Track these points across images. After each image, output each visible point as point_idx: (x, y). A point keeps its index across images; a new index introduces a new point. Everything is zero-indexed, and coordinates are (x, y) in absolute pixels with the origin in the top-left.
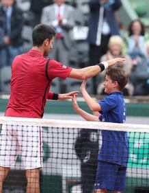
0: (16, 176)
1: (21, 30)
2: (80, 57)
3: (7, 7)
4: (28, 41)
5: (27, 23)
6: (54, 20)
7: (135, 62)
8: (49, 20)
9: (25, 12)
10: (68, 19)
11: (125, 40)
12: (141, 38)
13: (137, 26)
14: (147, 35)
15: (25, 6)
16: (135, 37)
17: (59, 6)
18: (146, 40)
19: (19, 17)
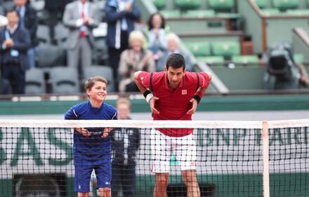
0: (41, 180)
1: (36, 29)
2: (99, 54)
3: (20, 7)
4: (44, 41)
5: (42, 22)
6: (77, 18)
7: (156, 57)
8: (72, 18)
9: (40, 11)
10: (93, 18)
11: (145, 35)
12: (162, 32)
13: (157, 19)
14: (167, 28)
15: (39, 5)
16: (155, 30)
17: (84, 3)
18: (166, 33)
19: (32, 16)
